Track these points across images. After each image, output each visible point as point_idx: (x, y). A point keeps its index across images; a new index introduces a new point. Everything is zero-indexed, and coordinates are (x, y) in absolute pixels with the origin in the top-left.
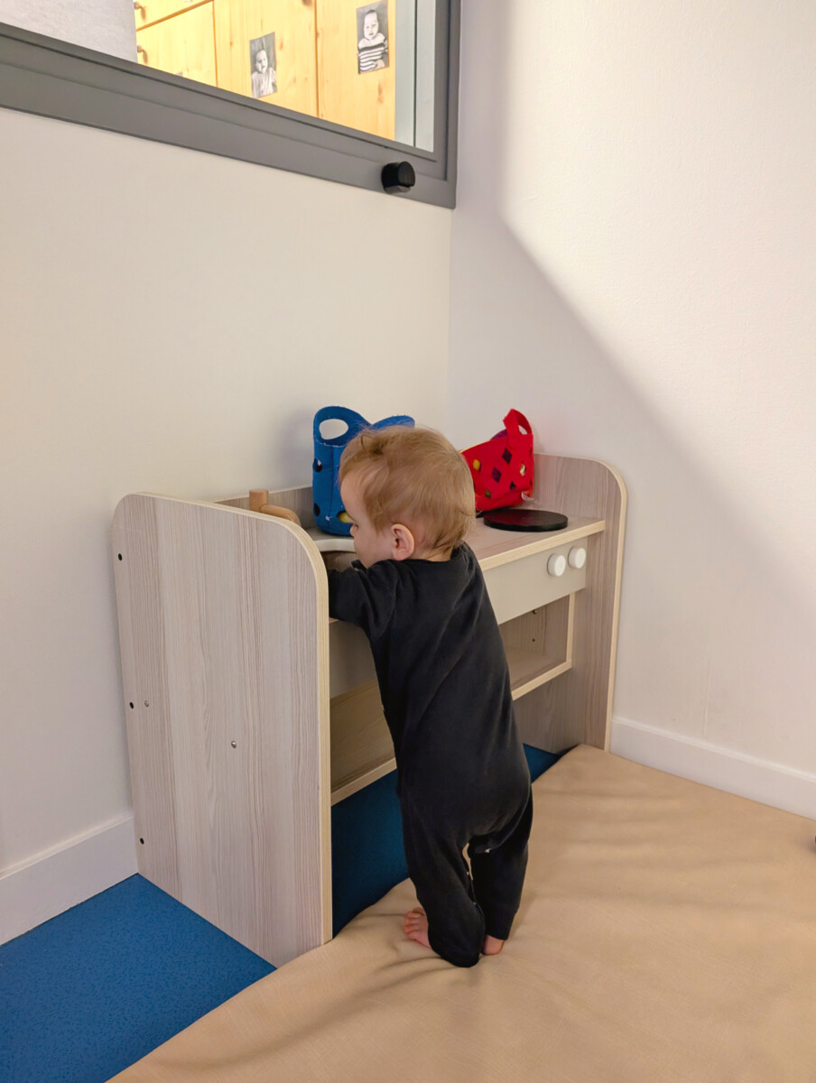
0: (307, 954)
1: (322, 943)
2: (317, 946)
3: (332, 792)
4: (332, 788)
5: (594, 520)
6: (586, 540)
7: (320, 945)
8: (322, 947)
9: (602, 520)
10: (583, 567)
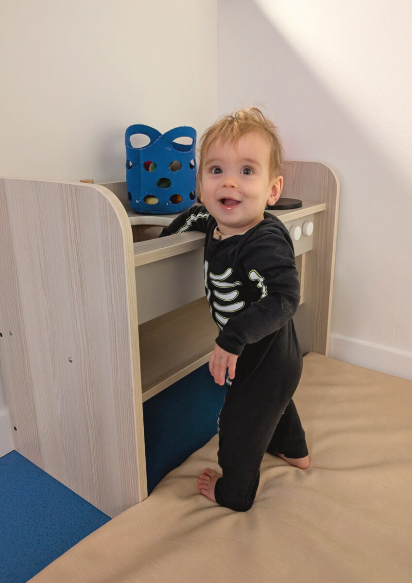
0: (129, 510)
1: (140, 500)
2: (136, 504)
3: (143, 393)
4: (142, 390)
5: (319, 202)
6: (313, 217)
7: (138, 503)
8: (140, 504)
9: (324, 203)
10: (311, 235)
